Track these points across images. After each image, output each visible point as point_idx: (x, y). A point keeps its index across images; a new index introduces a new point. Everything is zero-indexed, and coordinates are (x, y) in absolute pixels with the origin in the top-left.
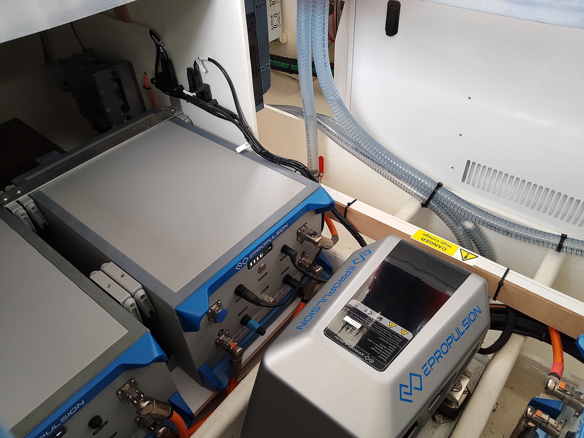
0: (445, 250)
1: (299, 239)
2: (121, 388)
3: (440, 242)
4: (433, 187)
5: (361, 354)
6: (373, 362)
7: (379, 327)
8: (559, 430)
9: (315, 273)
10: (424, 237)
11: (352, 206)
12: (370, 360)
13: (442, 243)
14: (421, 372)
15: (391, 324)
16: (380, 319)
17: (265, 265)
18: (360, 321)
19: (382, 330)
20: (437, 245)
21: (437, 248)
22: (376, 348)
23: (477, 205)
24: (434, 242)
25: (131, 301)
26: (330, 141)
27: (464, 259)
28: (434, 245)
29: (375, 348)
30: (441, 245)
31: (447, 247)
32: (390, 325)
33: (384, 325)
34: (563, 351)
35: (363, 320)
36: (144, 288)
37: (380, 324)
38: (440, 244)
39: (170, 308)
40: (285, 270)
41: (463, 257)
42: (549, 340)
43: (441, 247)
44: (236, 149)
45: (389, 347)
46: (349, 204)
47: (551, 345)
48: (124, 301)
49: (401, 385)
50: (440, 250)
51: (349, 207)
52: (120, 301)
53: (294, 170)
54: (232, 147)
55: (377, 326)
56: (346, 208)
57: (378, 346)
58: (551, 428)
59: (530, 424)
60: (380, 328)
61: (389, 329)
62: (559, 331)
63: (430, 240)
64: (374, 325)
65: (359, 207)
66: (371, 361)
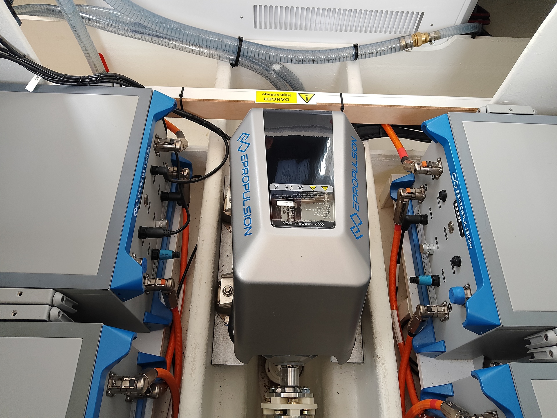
0: (288, 100)
1: (157, 153)
2: (108, 387)
3: (280, 95)
4: (237, 44)
5: (311, 224)
6: (324, 225)
7: (306, 195)
8: (423, 193)
9: (185, 176)
10: (266, 97)
11: (185, 96)
12: (320, 224)
13: (282, 95)
14: (354, 211)
15: (312, 187)
16: (301, 189)
17: (147, 196)
18: (289, 198)
19: (310, 197)
20: (280, 99)
21: (281, 102)
22: (317, 212)
23: (279, 46)
24: (276, 97)
25: (55, 311)
26: (102, 33)
27: (307, 101)
28: (277, 100)
29: (317, 214)
30: (283, 97)
31: (288, 97)
32: (312, 189)
33: (308, 191)
34: (398, 137)
35: (291, 197)
36: (56, 290)
37: (304, 192)
38: (281, 97)
39: (104, 291)
40: (159, 190)
41: (305, 100)
42: (386, 135)
43: (284, 99)
44: (25, 88)
45: (325, 206)
46: (181, 95)
47: (389, 137)
48: (48, 315)
49: (351, 229)
50: (285, 102)
51: (182, 98)
52: (44, 319)
53: (111, 84)
54: (21, 87)
55: (304, 195)
56: (181, 101)
57: (317, 210)
58: (419, 195)
59: (406, 200)
60: (308, 195)
61: (313, 192)
62: (390, 125)
63: (272, 97)
64: (301, 195)
65: (190, 94)
66: (322, 225)
